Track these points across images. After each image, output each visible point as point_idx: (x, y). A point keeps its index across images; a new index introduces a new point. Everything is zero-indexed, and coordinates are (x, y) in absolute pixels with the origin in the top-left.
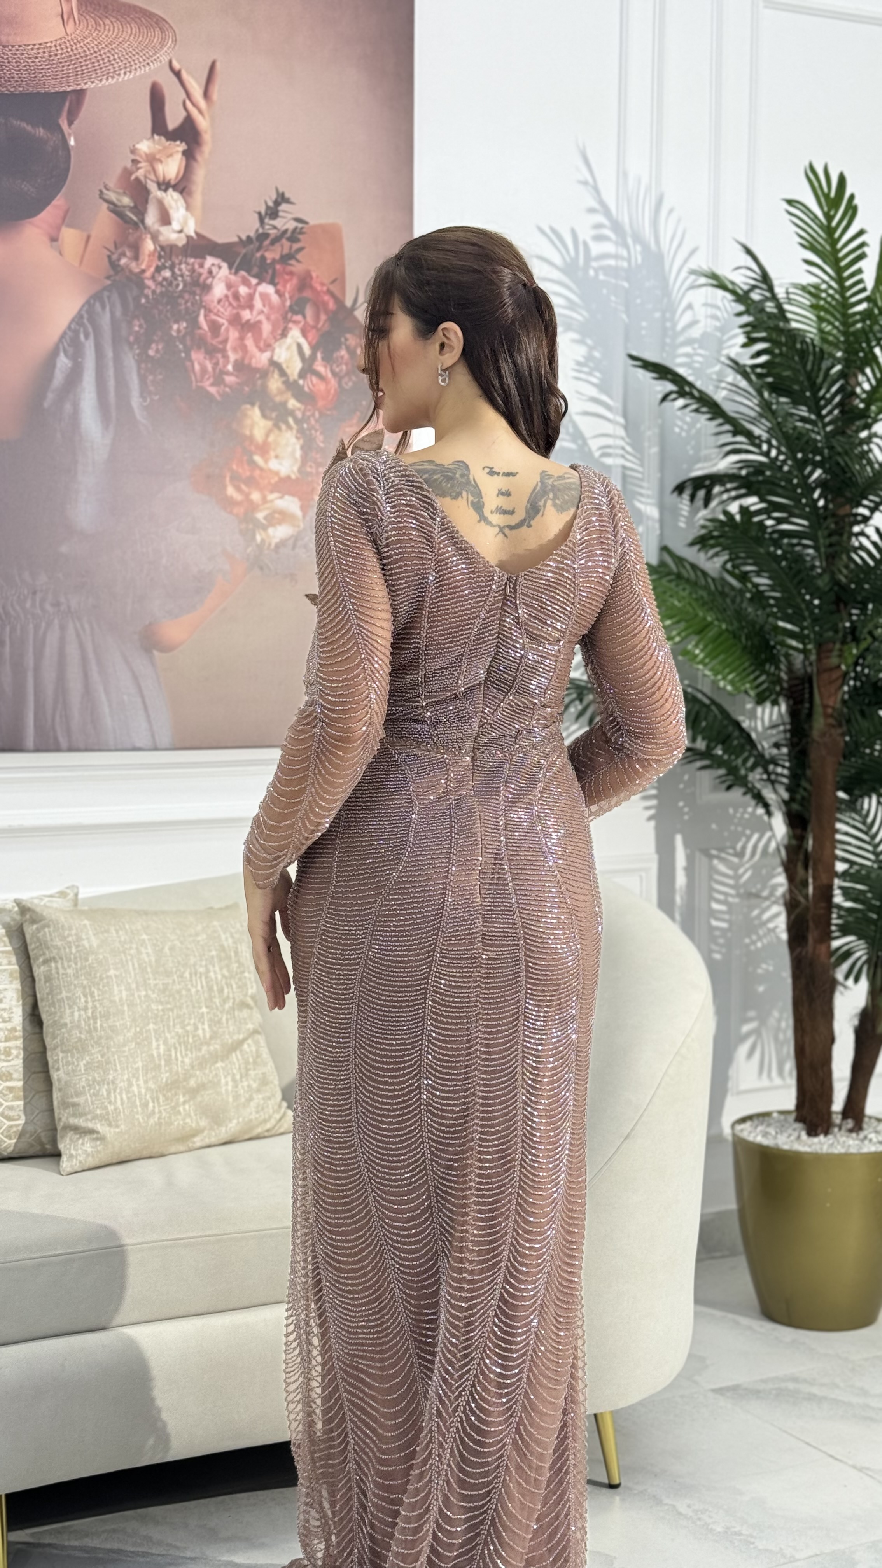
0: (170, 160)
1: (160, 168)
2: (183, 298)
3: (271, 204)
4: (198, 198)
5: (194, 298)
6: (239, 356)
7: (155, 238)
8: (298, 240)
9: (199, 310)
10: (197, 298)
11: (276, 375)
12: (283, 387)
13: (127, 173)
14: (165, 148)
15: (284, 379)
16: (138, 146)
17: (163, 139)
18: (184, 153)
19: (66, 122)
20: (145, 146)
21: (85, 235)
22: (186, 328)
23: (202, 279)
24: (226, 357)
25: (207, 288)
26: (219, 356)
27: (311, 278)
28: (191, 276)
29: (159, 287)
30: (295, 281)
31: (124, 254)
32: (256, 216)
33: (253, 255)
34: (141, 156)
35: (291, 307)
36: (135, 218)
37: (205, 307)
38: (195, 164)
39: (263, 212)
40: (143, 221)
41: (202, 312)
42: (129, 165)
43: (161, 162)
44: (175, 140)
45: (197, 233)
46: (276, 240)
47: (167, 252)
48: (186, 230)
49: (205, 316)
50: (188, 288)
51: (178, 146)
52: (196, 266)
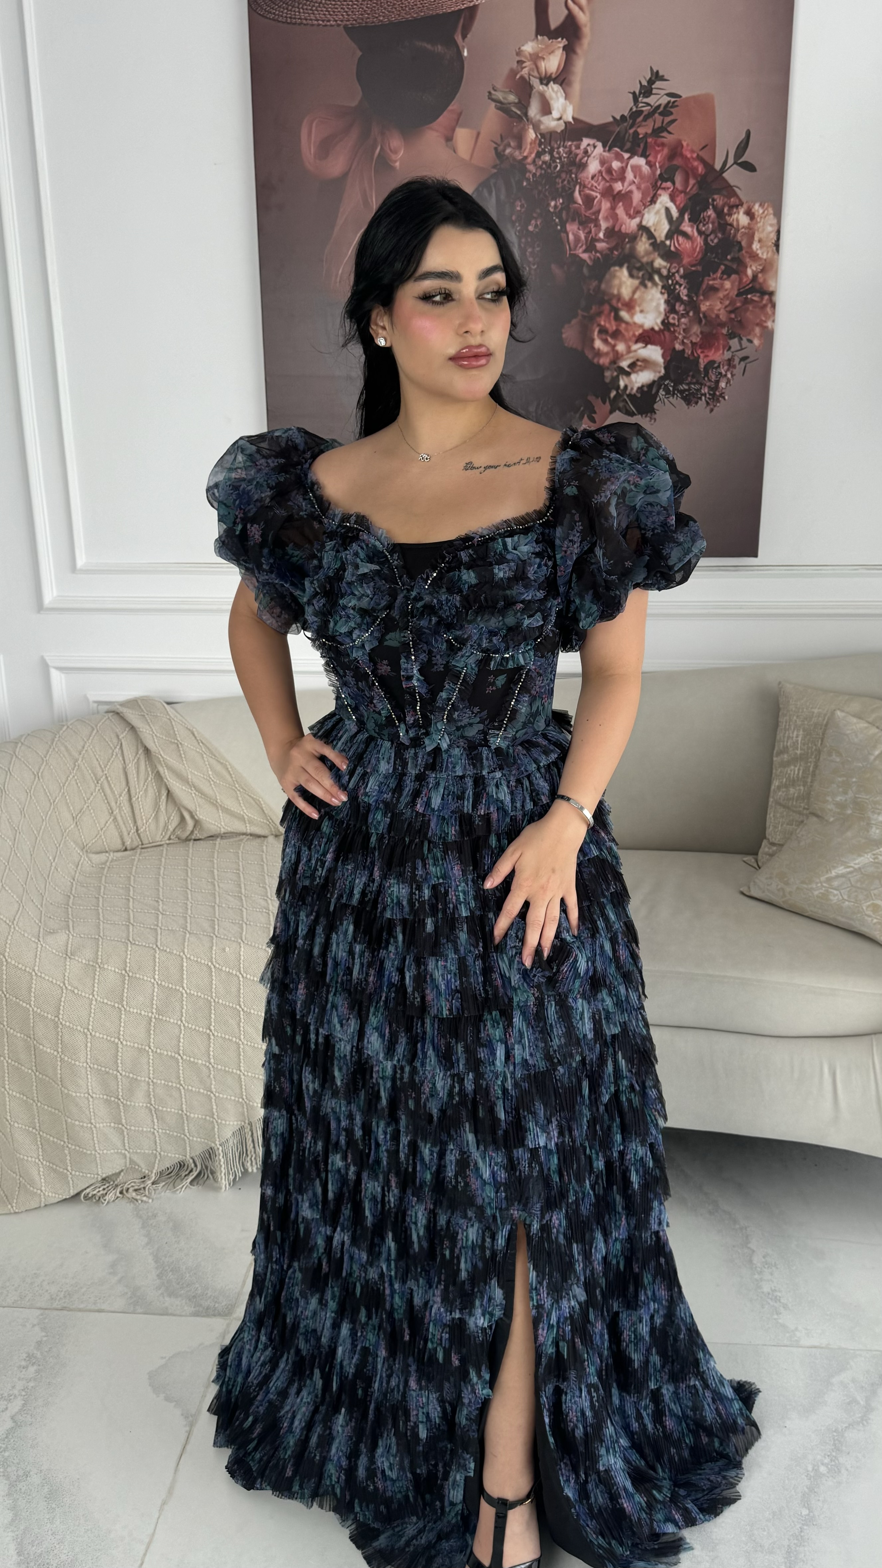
0: (552, 57)
1: (543, 65)
2: (560, 178)
3: (645, 83)
4: (576, 87)
5: (571, 176)
6: (609, 224)
7: (536, 127)
8: (671, 113)
9: (575, 187)
10: (573, 176)
11: (644, 239)
12: (651, 248)
13: (513, 73)
14: (547, 46)
15: (651, 241)
16: (523, 48)
17: (545, 38)
18: (564, 48)
19: (460, 37)
20: (529, 48)
21: (475, 133)
22: (561, 204)
23: (578, 159)
24: (597, 226)
25: (583, 166)
26: (592, 226)
27: (682, 146)
28: (568, 157)
29: (539, 170)
30: (666, 151)
31: (509, 145)
32: (631, 96)
33: (626, 131)
34: (526, 57)
35: (661, 175)
36: (519, 112)
37: (580, 184)
38: (575, 57)
39: (637, 93)
40: (526, 114)
41: (577, 188)
42: (515, 65)
43: (544, 59)
44: (557, 38)
45: (573, 118)
46: (650, 115)
47: (547, 139)
48: (565, 117)
49: (580, 192)
50: (565, 169)
51: (560, 42)
52: (573, 148)
